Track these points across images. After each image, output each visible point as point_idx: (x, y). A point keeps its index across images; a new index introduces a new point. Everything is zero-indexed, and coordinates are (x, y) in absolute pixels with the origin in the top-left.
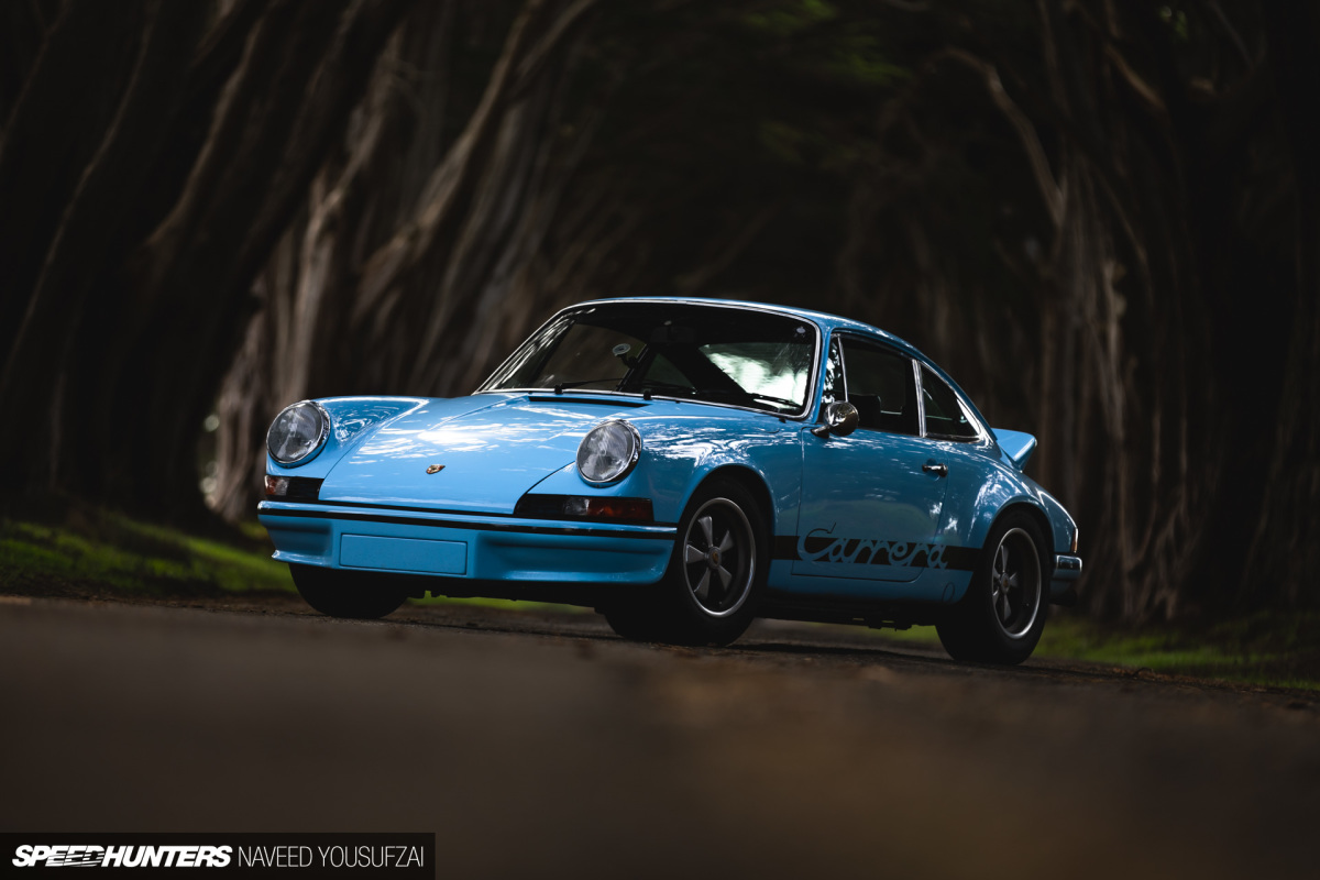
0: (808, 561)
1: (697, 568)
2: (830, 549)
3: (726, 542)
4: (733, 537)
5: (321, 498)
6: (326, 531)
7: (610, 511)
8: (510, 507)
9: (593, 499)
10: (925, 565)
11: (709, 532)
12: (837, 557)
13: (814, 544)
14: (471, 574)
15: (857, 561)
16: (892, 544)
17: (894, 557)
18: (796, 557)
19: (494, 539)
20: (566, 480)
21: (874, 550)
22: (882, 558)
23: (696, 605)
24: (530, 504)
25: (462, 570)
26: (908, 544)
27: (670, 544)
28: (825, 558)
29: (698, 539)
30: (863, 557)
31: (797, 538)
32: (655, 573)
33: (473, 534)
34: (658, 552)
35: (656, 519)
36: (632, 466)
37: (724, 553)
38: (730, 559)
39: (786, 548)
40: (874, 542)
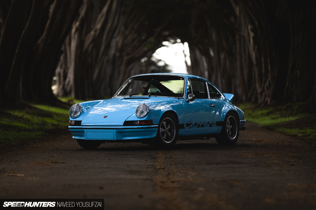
0: (187, 129)
1: (163, 133)
2: (191, 125)
3: (169, 127)
4: (170, 125)
5: (82, 125)
6: (83, 132)
7: (144, 123)
8: (122, 124)
9: (140, 121)
10: (212, 126)
11: (165, 125)
12: (193, 127)
13: (188, 125)
14: (115, 139)
15: (197, 127)
16: (204, 123)
17: (205, 125)
18: (184, 128)
19: (119, 131)
20: (134, 117)
21: (201, 125)
22: (203, 126)
23: (163, 141)
24: (127, 123)
25: (113, 138)
26: (208, 122)
27: (157, 129)
28: (190, 128)
29: (163, 127)
30: (198, 126)
31: (184, 124)
32: (154, 135)
33: (115, 130)
34: (154, 131)
35: (154, 124)
36: (148, 113)
37: (169, 129)
38: (170, 130)
39: (182, 126)
40: (201, 123)
